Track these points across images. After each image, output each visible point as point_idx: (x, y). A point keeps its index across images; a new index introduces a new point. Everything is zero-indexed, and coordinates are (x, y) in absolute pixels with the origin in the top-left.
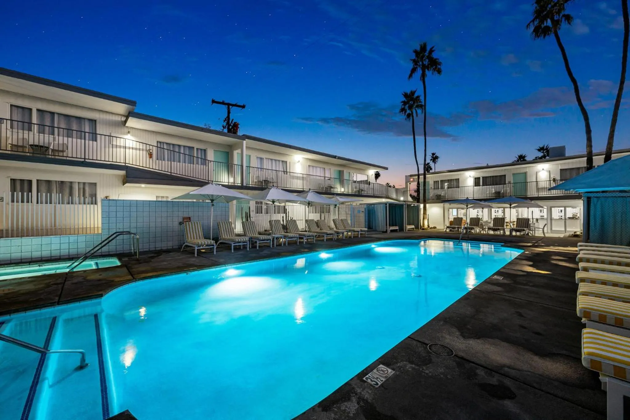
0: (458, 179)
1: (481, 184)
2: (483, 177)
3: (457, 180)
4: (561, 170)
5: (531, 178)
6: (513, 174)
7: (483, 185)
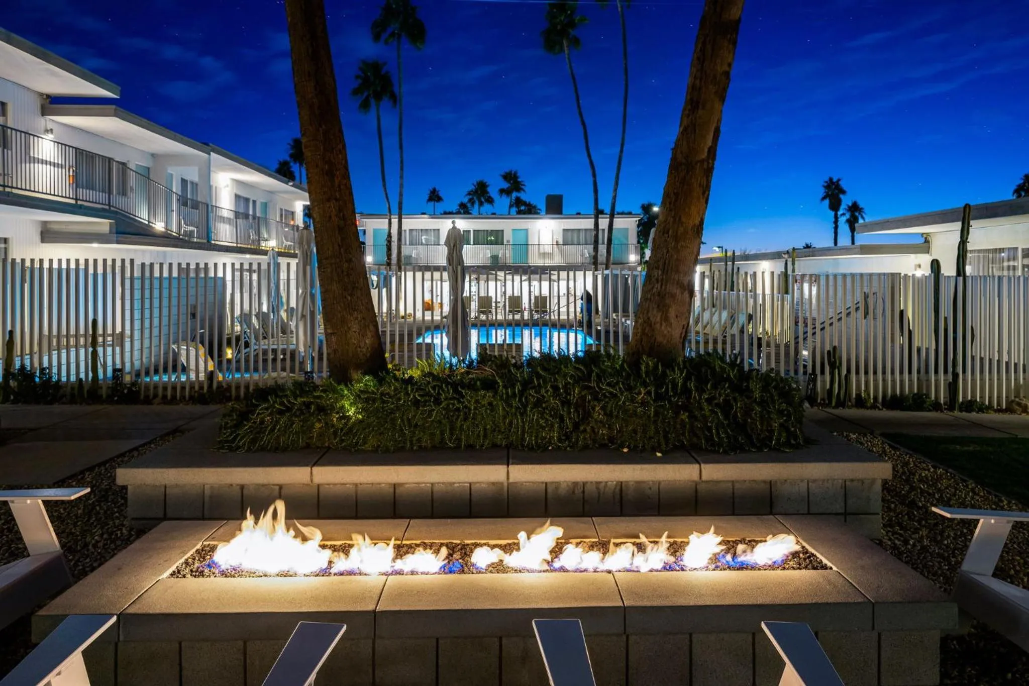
0: (439, 230)
1: (472, 242)
2: (474, 231)
3: (436, 232)
4: (564, 230)
5: (533, 240)
6: (513, 230)
7: (474, 244)
